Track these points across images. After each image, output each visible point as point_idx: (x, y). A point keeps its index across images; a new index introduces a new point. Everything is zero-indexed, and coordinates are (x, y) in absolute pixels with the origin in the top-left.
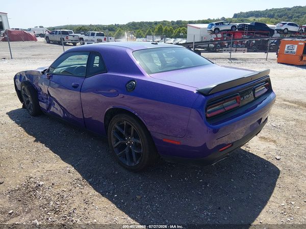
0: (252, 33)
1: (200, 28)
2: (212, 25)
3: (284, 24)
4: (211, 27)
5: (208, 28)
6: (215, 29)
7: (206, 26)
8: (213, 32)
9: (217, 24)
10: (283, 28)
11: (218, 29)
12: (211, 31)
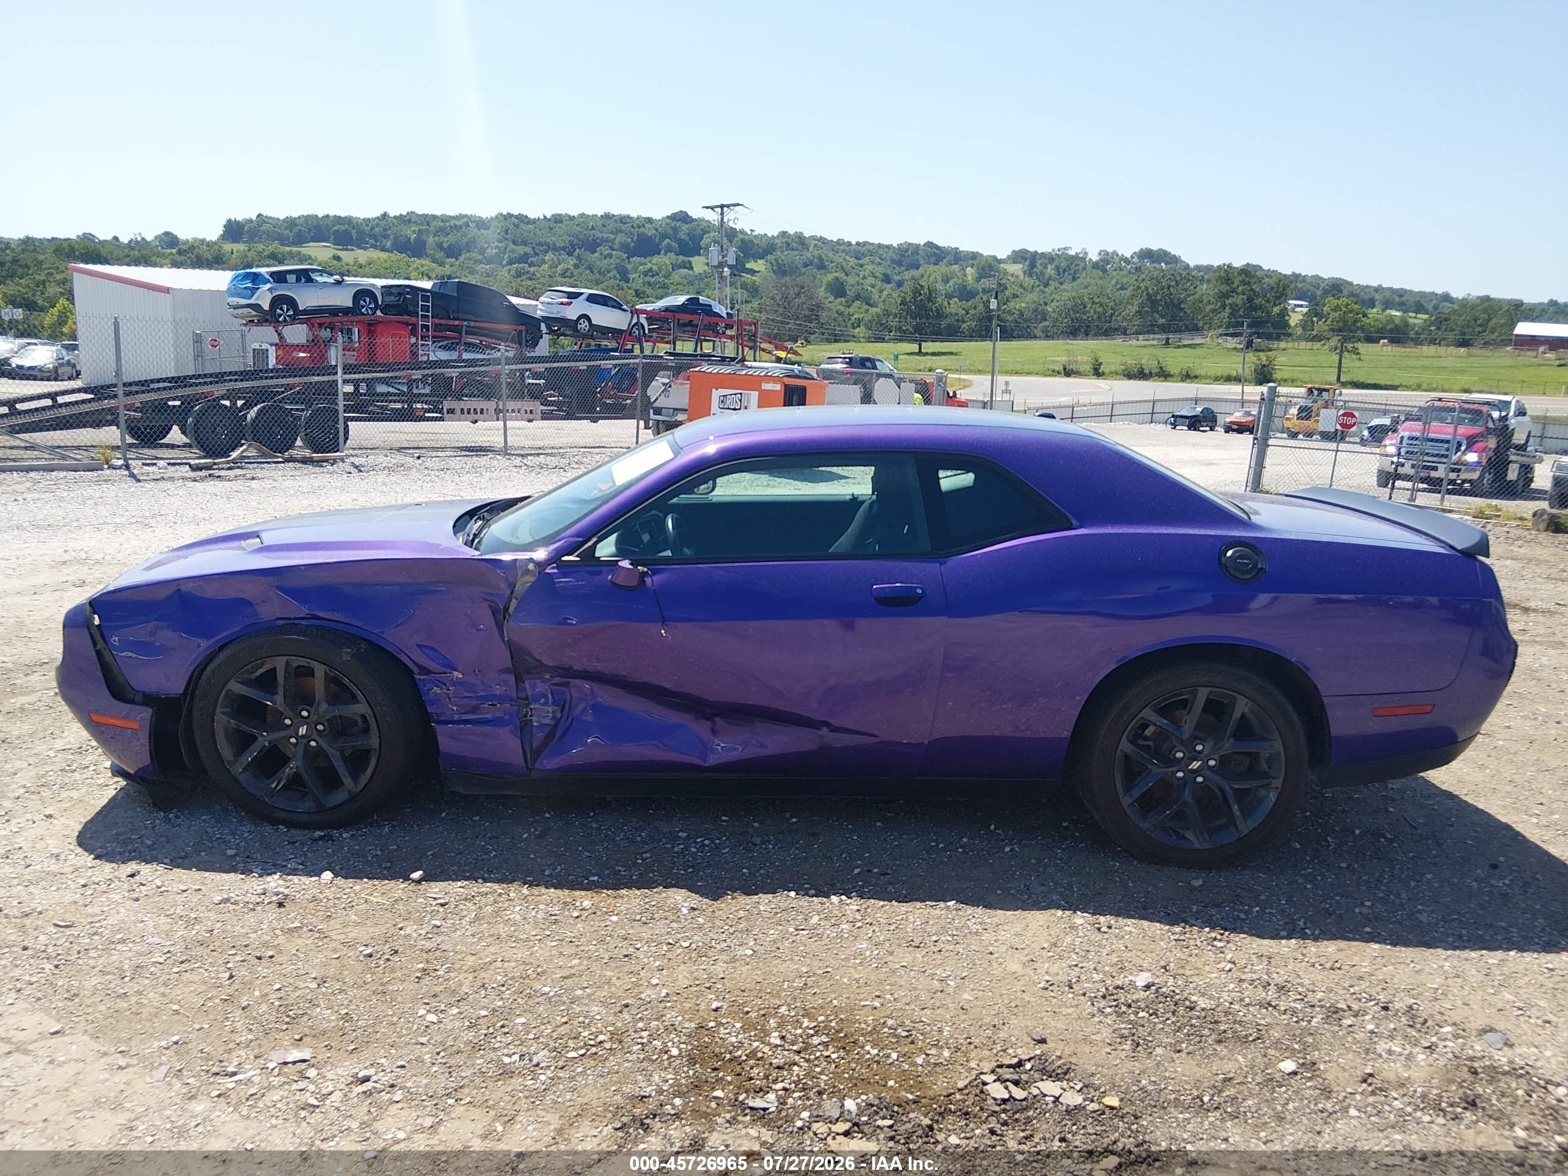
0: (450, 328)
1: (167, 290)
2: (256, 278)
3: (573, 296)
4: (253, 291)
5: (233, 291)
6: (277, 302)
7: (219, 280)
8: (268, 317)
9: (279, 278)
10: (572, 313)
11: (291, 302)
12: (256, 307)
